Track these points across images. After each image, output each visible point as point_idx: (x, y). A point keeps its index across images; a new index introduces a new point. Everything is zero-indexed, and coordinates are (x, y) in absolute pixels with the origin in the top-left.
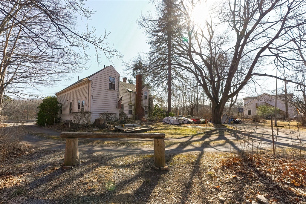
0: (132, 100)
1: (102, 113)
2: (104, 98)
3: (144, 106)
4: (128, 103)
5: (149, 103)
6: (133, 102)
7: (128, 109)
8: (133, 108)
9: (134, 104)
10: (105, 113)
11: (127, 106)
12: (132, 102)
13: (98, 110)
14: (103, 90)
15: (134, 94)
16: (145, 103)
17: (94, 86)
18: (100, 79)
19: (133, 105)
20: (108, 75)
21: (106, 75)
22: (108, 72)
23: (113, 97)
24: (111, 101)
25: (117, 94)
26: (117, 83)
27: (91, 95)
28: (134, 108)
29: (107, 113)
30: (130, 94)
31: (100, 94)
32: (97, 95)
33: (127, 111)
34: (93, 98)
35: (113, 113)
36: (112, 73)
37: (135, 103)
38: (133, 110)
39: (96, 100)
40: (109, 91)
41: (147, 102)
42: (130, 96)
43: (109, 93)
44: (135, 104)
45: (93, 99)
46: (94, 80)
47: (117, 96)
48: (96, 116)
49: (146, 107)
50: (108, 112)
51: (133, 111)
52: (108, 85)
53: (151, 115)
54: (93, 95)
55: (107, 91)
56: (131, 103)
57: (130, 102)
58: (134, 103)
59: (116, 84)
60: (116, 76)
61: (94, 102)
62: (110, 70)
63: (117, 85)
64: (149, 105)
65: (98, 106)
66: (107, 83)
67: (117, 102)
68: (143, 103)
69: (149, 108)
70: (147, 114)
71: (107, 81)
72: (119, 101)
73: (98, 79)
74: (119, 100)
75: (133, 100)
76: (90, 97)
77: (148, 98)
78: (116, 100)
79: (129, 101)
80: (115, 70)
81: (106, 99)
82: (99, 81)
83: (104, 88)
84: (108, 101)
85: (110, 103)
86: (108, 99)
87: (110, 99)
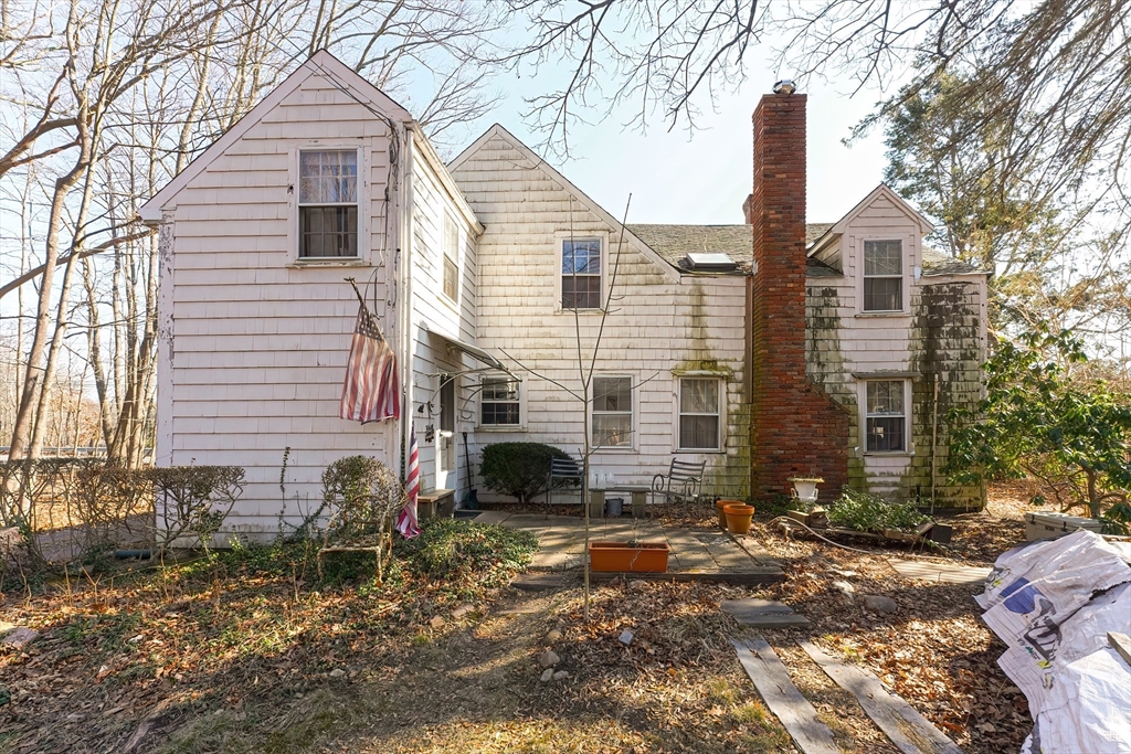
14: (249, 276)
17: (178, 262)
18: (224, 196)
23: (336, 326)
24: (324, 359)
27: (161, 332)
30: (698, 286)
31: (220, 310)
32: (204, 327)
34: (173, 354)
39: (194, 361)
40: (298, 277)
43: (299, 293)
45: (179, 361)
46: (180, 214)
52: (292, 228)
54: (175, 328)
55: (284, 276)
59: (360, 204)
61: (179, 377)
65: (211, 409)
66: (281, 212)
71: (282, 195)
81: (276, 343)
82: (213, 213)
83: (252, 261)
84: (293, 359)
85: (311, 375)
86: (289, 343)
87: (306, 342)
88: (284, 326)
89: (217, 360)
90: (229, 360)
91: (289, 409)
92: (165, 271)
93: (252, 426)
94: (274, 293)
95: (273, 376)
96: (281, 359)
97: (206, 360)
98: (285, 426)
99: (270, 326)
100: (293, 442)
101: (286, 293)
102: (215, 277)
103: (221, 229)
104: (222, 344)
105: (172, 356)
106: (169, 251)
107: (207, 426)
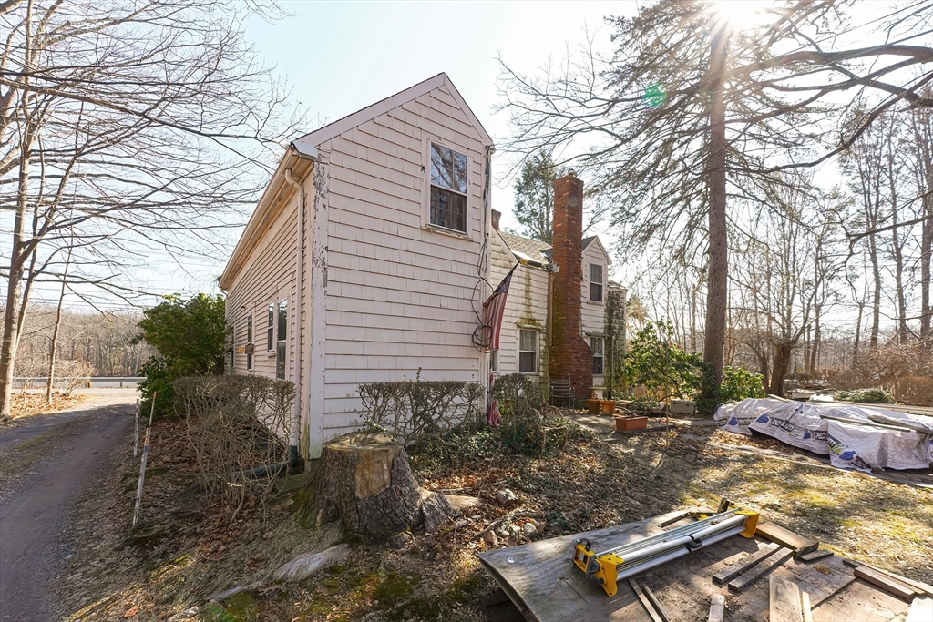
0: (533, 302)
1: (379, 387)
2: (400, 284)
3: (588, 335)
4: (515, 320)
5: (610, 322)
6: (541, 313)
7: (517, 346)
8: (541, 343)
9: (543, 324)
10: (407, 387)
11: (513, 333)
12: (535, 316)
13: (361, 362)
14: (393, 229)
15: (546, 275)
16: (592, 319)
17: (333, 200)
18: (373, 156)
19: (540, 331)
20: (424, 137)
21: (409, 130)
22: (425, 112)
23: (452, 279)
24: (444, 302)
25: (475, 260)
26: (479, 192)
27: (315, 261)
28: (543, 342)
29: (419, 384)
30: (528, 273)
31: (370, 251)
32: (355, 263)
33: (513, 360)
34: (326, 281)
35: (459, 385)
36: (446, 121)
37: (548, 321)
38: (538, 356)
39: (346, 290)
40: (428, 237)
41: (602, 314)
42: (528, 285)
43: (428, 250)
44: (547, 326)
45: (331, 289)
46: (334, 158)
47: (474, 271)
48: (348, 397)
49: (594, 337)
50: (424, 377)
51: (539, 360)
52: (425, 198)
53: (617, 378)
54: (331, 259)
55: (418, 235)
56: (532, 321)
57: (524, 315)
58: (545, 319)
59: (469, 195)
60: (473, 145)
61: (332, 303)
62: (436, 105)
63: (479, 203)
64: (609, 328)
65: (360, 334)
66: (416, 184)
67: (479, 307)
68: (583, 317)
69: (609, 340)
70: (600, 371)
71: (417, 171)
72: (486, 306)
73: (361, 152)
74: (492, 299)
75: (541, 305)
76: (308, 276)
77: (604, 294)
78: (468, 294)
79: (523, 307)
80: (464, 108)
81: (412, 286)
82: (365, 167)
83: (396, 217)
84: (425, 300)
85: (436, 314)
86: (422, 287)
87: (433, 289)
88: (418, 273)
89: (367, 293)
90: (376, 294)
91: (422, 338)
92: (319, 206)
93: (394, 350)
94: (411, 246)
95: (410, 311)
96: (416, 299)
97: (356, 292)
98: (418, 351)
99: (408, 272)
100: (424, 364)
101: (420, 248)
102: (364, 222)
103: (370, 183)
104: (370, 280)
105: (325, 285)
106: (325, 188)
107: (358, 349)
